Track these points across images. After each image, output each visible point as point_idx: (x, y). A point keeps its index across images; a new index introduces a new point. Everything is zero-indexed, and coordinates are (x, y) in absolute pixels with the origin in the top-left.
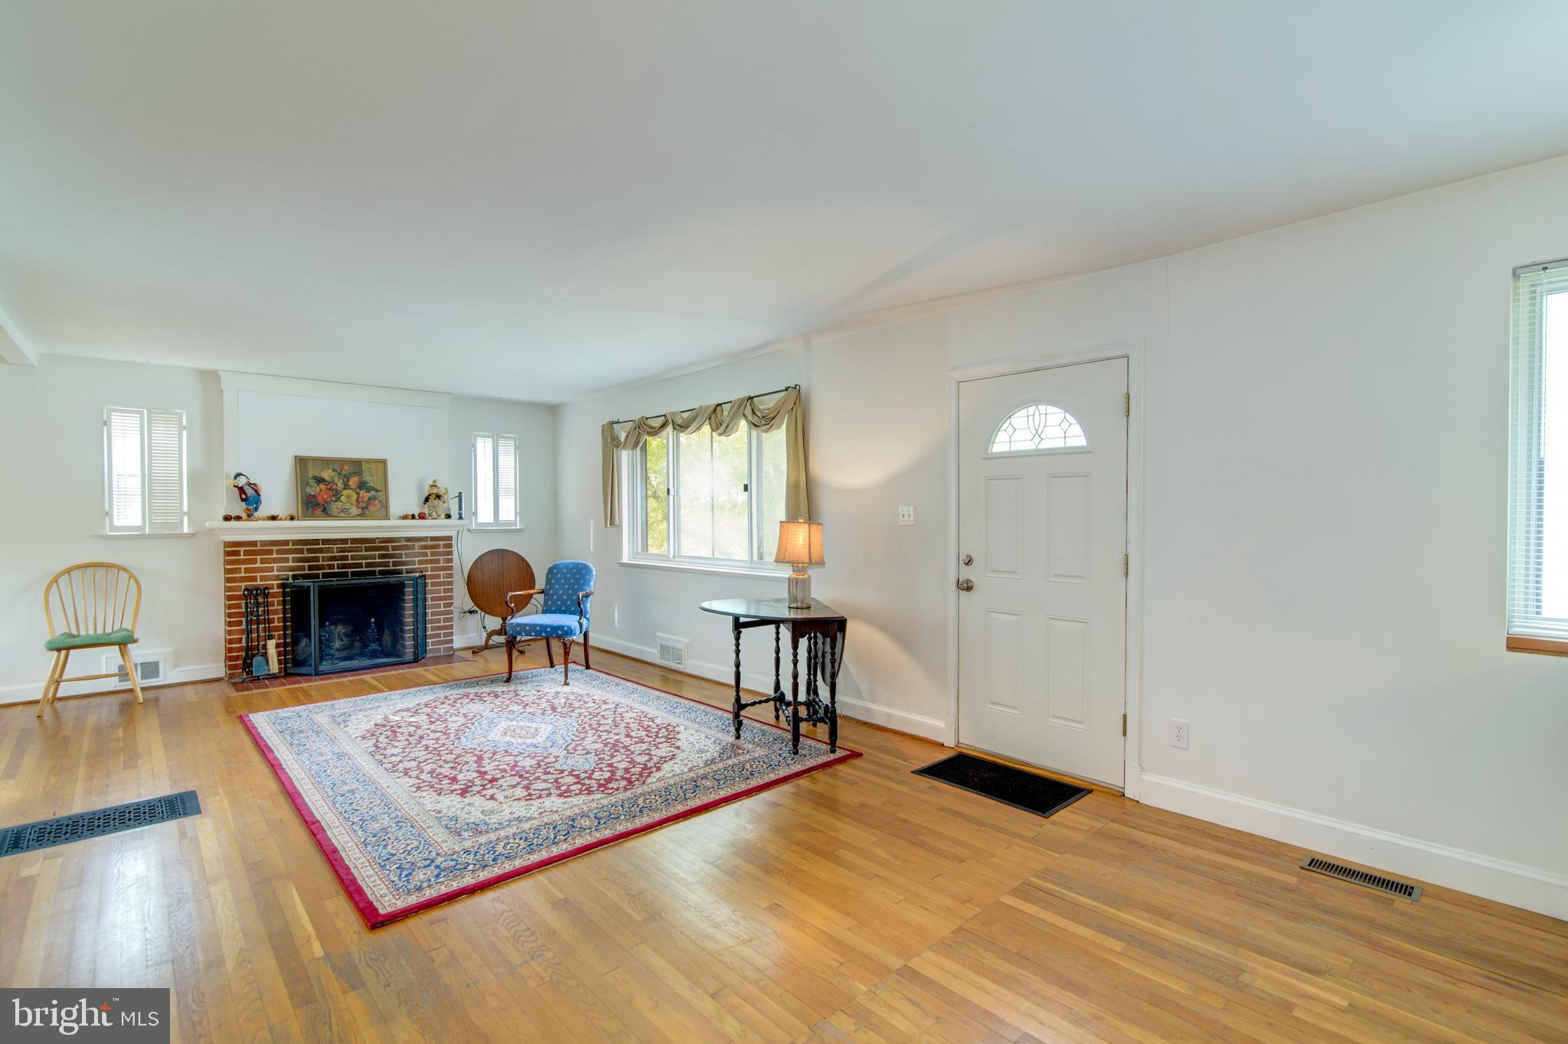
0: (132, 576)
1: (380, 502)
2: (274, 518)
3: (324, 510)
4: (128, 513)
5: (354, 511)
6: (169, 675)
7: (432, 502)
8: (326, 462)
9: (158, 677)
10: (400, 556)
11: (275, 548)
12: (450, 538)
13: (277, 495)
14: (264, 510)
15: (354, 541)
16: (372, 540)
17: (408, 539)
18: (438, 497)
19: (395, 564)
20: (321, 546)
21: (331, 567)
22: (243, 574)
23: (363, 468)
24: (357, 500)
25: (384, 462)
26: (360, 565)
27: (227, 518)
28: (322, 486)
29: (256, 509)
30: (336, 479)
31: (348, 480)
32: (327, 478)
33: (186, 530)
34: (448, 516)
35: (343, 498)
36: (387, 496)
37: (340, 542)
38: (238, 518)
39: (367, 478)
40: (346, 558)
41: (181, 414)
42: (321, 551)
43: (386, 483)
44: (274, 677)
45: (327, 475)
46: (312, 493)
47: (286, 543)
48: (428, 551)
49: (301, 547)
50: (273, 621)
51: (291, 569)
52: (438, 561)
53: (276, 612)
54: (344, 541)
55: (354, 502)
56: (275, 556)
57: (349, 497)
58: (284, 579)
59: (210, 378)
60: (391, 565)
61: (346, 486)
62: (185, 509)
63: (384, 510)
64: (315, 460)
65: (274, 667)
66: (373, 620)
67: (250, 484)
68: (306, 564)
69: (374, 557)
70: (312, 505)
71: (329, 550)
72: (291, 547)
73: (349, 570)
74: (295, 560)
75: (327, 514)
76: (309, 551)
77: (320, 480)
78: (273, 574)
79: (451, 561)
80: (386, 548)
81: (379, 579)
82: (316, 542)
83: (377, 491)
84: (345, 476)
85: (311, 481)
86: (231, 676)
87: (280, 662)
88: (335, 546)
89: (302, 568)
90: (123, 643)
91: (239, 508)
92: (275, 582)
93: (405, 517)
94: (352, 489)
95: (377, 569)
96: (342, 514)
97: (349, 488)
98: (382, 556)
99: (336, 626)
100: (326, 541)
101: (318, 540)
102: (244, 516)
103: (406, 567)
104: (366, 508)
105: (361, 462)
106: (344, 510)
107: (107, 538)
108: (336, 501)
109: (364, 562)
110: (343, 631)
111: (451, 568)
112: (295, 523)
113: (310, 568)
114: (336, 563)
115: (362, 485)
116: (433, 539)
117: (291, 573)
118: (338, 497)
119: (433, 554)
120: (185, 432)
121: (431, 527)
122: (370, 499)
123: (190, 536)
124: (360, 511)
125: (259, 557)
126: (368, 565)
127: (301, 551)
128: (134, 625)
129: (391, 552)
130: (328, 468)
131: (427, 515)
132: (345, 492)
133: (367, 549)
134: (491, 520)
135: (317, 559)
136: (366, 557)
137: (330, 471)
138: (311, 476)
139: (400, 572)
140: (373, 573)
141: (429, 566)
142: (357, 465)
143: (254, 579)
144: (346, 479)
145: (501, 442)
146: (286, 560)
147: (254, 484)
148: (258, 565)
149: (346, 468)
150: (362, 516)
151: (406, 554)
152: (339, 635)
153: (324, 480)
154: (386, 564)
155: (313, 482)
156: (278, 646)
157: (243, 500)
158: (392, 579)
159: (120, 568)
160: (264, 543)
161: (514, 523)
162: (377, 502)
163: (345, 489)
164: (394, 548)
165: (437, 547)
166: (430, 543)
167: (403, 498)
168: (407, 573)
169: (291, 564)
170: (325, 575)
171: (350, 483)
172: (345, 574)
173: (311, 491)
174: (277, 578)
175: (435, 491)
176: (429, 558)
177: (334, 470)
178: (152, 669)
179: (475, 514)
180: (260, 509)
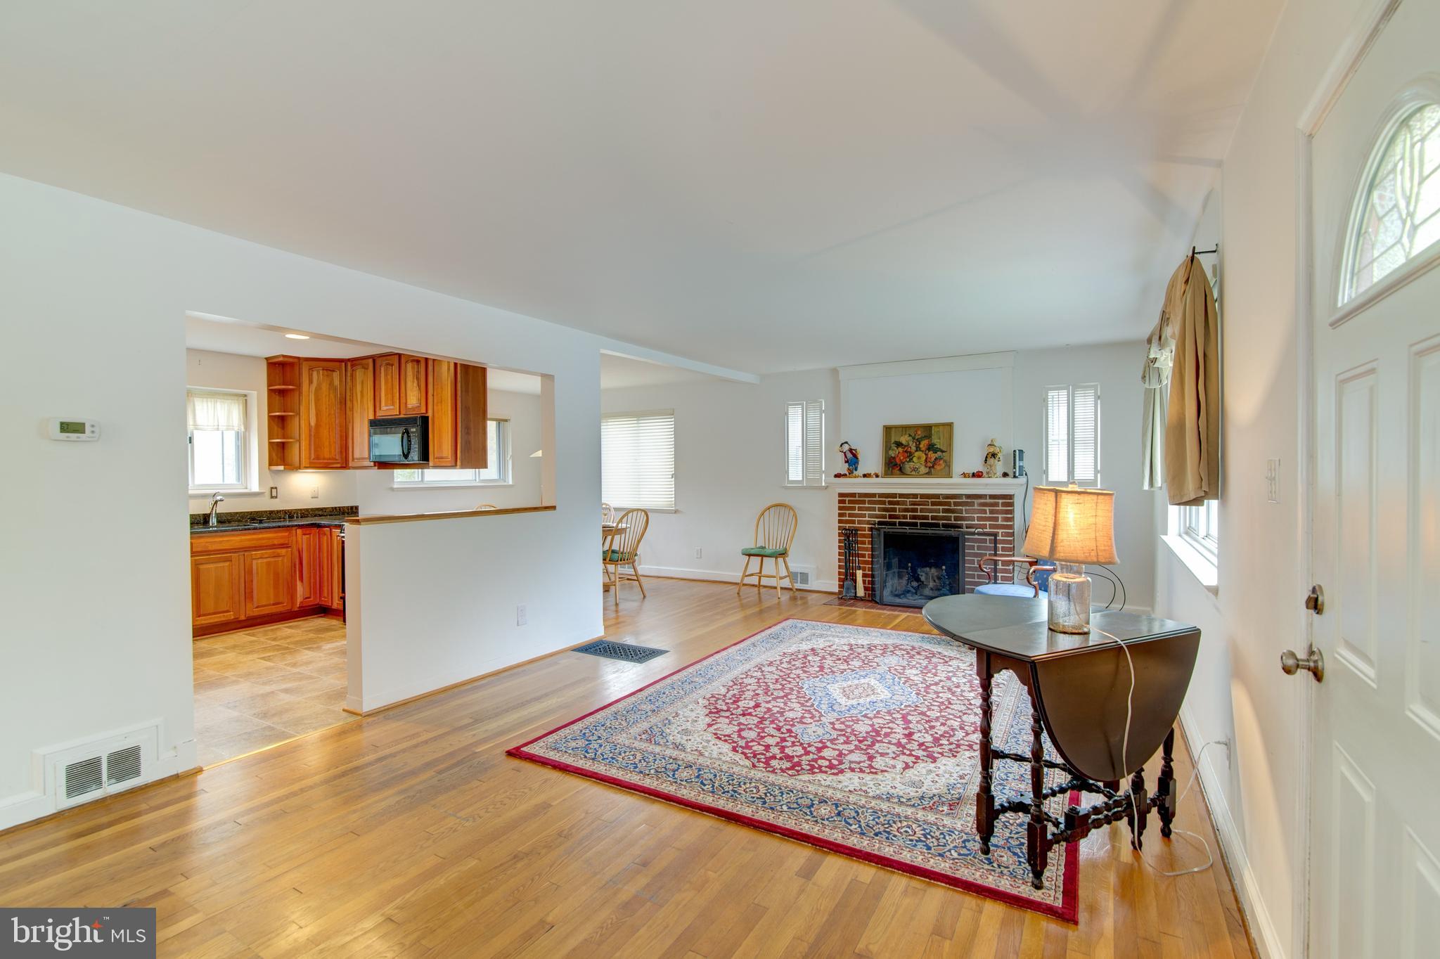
0: (795, 516)
1: (945, 461)
2: (865, 476)
3: (900, 469)
4: (795, 473)
5: (923, 470)
6: (813, 584)
7: (991, 461)
8: (905, 428)
9: (808, 584)
10: (961, 511)
11: (867, 499)
12: (1011, 497)
13: (872, 459)
14: (862, 469)
15: (923, 496)
16: (937, 496)
17: (968, 496)
18: (994, 455)
19: (956, 519)
20: (898, 499)
21: (905, 517)
22: (847, 518)
23: (933, 432)
24: (926, 461)
25: (950, 425)
26: (926, 517)
27: (838, 476)
28: (900, 449)
29: (856, 470)
30: (911, 443)
31: (920, 443)
32: (904, 442)
33: (823, 484)
34: (1005, 475)
35: (915, 459)
36: (951, 456)
37: (912, 496)
38: (845, 475)
39: (935, 440)
40: (915, 510)
41: (822, 402)
42: (898, 503)
43: (950, 445)
44: (861, 599)
45: (904, 439)
46: (893, 455)
47: (874, 495)
48: (987, 509)
49: (884, 499)
50: (864, 556)
51: (877, 516)
52: (996, 519)
53: (866, 549)
54: (915, 496)
55: (923, 463)
56: (867, 505)
57: (919, 458)
58: (872, 524)
59: (835, 372)
60: (953, 519)
61: (918, 449)
62: (823, 469)
63: (947, 468)
64: (896, 427)
65: (861, 592)
66: (944, 567)
67: (851, 450)
68: (887, 514)
69: (938, 511)
70: (893, 466)
71: (904, 503)
72: (877, 499)
73: (919, 521)
74: (880, 510)
75: (902, 473)
76: (890, 503)
77: (899, 444)
78: (866, 518)
79: (1012, 519)
80: (949, 504)
81: (941, 532)
82: (894, 495)
83: (943, 452)
84: (917, 439)
85: (893, 445)
86: (840, 592)
87: (866, 589)
88: (908, 500)
89: (884, 517)
90: (783, 554)
91: (843, 468)
92: (867, 526)
93: (964, 475)
94: (922, 451)
95: (941, 522)
96: (913, 473)
97: (920, 450)
98: (945, 511)
99: (930, 568)
100: (901, 495)
101: (896, 494)
102: (847, 474)
103: (966, 522)
104: (933, 467)
105: (931, 427)
106: (915, 469)
107: (786, 488)
108: (910, 461)
109: (930, 514)
110: (936, 574)
111: (1011, 527)
112: (880, 480)
113: (891, 517)
114: (908, 514)
115: (931, 447)
116: (992, 497)
117: (877, 520)
118: (910, 456)
119: (991, 512)
120: (823, 414)
121: (987, 485)
122: (936, 459)
123: (826, 488)
124: (927, 470)
125: (857, 506)
126: (933, 518)
127: (884, 503)
128: (790, 546)
129: (953, 507)
130: (905, 434)
131: (984, 474)
132: (917, 454)
133: (933, 504)
134: (1064, 478)
135: (894, 510)
136: (931, 511)
137: (906, 436)
138: (893, 441)
139: (960, 527)
140: (937, 525)
141: (988, 523)
142: (928, 428)
143: (853, 522)
144: (919, 441)
145: (1079, 393)
146: (874, 509)
147: (855, 450)
148: (856, 512)
149: (919, 432)
150: (929, 474)
151: (966, 510)
152: (932, 577)
153: (902, 445)
154: (949, 518)
155: (893, 446)
156: (864, 575)
157: (846, 462)
158: (952, 532)
159: (791, 508)
160: (861, 495)
161: (1094, 483)
162: (941, 462)
163: (917, 451)
164: (956, 504)
165: (996, 504)
166: (988, 501)
167: (966, 456)
168: (967, 528)
169: (877, 512)
170: (901, 524)
171: (921, 446)
172: (915, 524)
173: (892, 453)
174: (868, 523)
175: (992, 450)
176: (988, 515)
177: (910, 435)
178: (804, 577)
179: (1046, 472)
180: (859, 468)
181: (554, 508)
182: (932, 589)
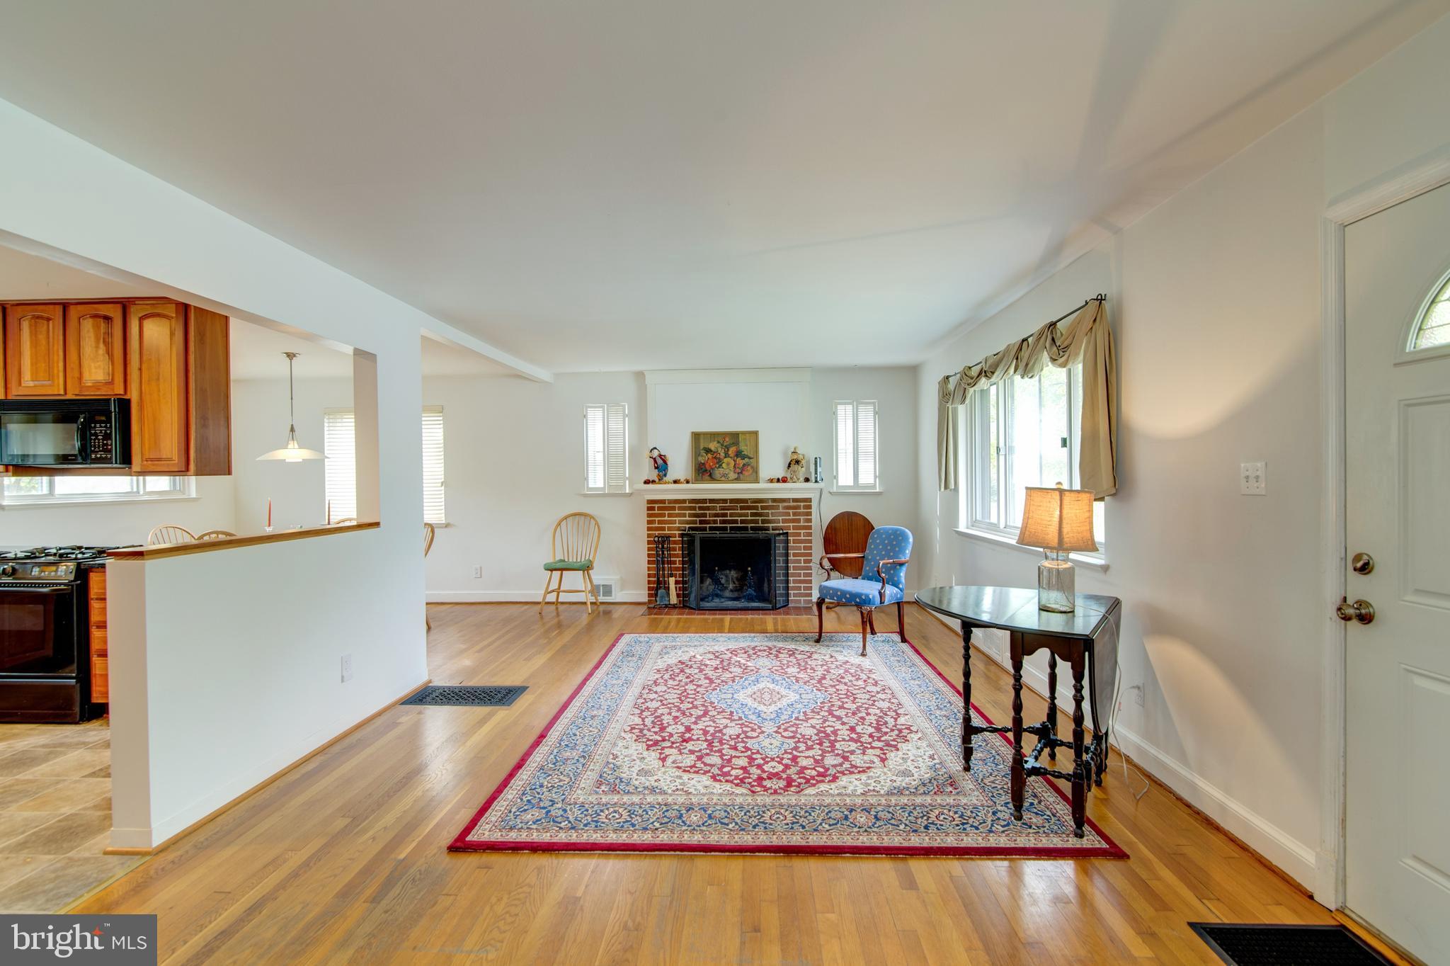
0: (597, 523)
1: (752, 467)
2: (675, 482)
3: (710, 475)
4: (596, 479)
5: (732, 476)
6: (617, 596)
7: (794, 467)
8: (713, 436)
9: (611, 596)
10: (767, 515)
11: (677, 505)
12: (809, 500)
13: (680, 465)
14: (672, 475)
15: (732, 501)
16: (745, 501)
17: (774, 500)
18: (798, 462)
19: (763, 522)
20: (708, 505)
21: (715, 522)
22: (657, 525)
23: (740, 439)
24: (735, 467)
25: (756, 433)
26: (736, 522)
27: (647, 482)
28: (710, 456)
29: (665, 475)
30: (720, 449)
31: (728, 450)
32: (713, 449)
33: (627, 491)
34: (807, 480)
35: (724, 465)
36: (757, 462)
37: (721, 502)
38: (653, 482)
39: (742, 447)
40: (725, 515)
41: (625, 405)
42: (708, 509)
43: (757, 452)
44: (674, 607)
45: (713, 446)
46: (703, 462)
47: (684, 501)
48: (791, 511)
49: (694, 505)
50: (674, 562)
51: (687, 522)
52: (799, 521)
53: (676, 556)
54: (725, 501)
55: (732, 469)
56: (677, 512)
57: (728, 463)
58: (683, 530)
59: (640, 376)
60: (760, 522)
61: (727, 455)
62: (627, 476)
63: (754, 474)
64: (705, 434)
65: (674, 599)
66: (749, 569)
67: (660, 456)
68: (698, 519)
69: (746, 515)
70: (703, 471)
71: (714, 508)
72: (687, 505)
73: (728, 525)
74: (690, 515)
75: (712, 479)
76: (701, 508)
77: (708, 451)
78: (676, 525)
79: (810, 520)
80: (756, 508)
81: (751, 534)
82: (704, 501)
83: (750, 458)
84: (726, 446)
85: (702, 451)
86: (650, 602)
87: (678, 596)
88: (718, 505)
89: (695, 522)
90: (586, 568)
91: (654, 475)
92: (677, 532)
93: (771, 481)
94: (731, 457)
95: (749, 525)
96: (723, 478)
97: (729, 457)
98: (753, 515)
99: (730, 570)
100: (712, 501)
101: (706, 499)
102: (657, 480)
103: (772, 525)
104: (741, 473)
105: (738, 434)
106: (724, 475)
107: (586, 496)
108: (719, 467)
109: (739, 519)
110: (735, 576)
111: (810, 528)
112: (690, 486)
113: (701, 522)
114: (718, 519)
115: (739, 454)
116: (795, 500)
117: (687, 526)
118: (719, 462)
119: (794, 514)
120: (627, 419)
121: (791, 489)
122: (744, 465)
123: (631, 495)
124: (736, 476)
125: (667, 512)
126: (742, 522)
127: (694, 509)
128: (594, 557)
129: (760, 511)
130: (714, 441)
131: (789, 479)
132: (726, 460)
133: (742, 508)
134: (851, 483)
135: (705, 515)
136: (740, 515)
137: (715, 443)
138: (702, 447)
139: (767, 529)
140: (746, 529)
141: (791, 524)
142: (735, 436)
143: (663, 529)
144: (727, 448)
145: (861, 408)
146: (684, 515)
147: (664, 456)
148: (666, 518)
149: (727, 439)
150: (737, 480)
151: (772, 513)
152: (732, 579)
153: (711, 451)
154: (757, 522)
155: (703, 452)
156: (677, 582)
157: (656, 468)
158: (761, 535)
159: (592, 517)
160: (670, 501)
161: (874, 486)
162: (749, 468)
163: (725, 457)
164: (763, 508)
165: (798, 507)
166: (792, 504)
167: (770, 463)
168: (773, 530)
169: (687, 518)
170: (711, 529)
171: (730, 453)
172: (725, 529)
173: (701, 460)
174: (679, 529)
175: (795, 457)
176: (791, 517)
177: (718, 442)
178: (608, 590)
179: (836, 477)
180: (668, 475)
181: (377, 524)
182: (731, 591)
